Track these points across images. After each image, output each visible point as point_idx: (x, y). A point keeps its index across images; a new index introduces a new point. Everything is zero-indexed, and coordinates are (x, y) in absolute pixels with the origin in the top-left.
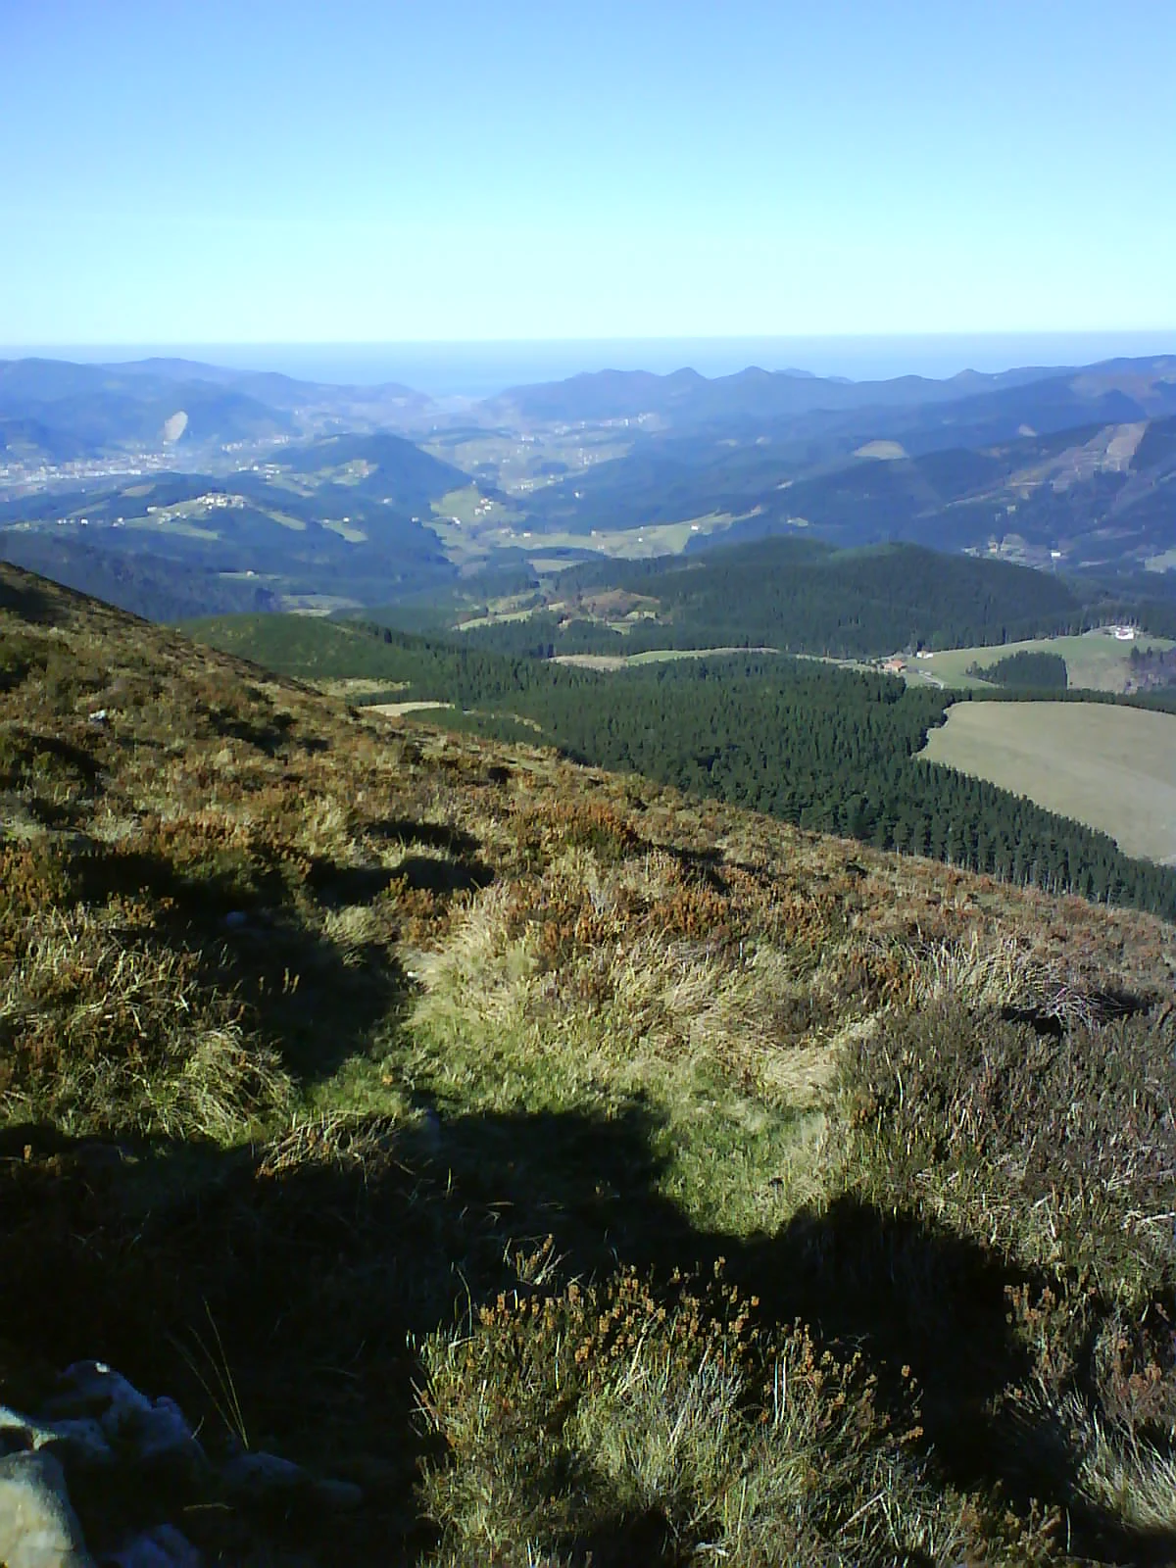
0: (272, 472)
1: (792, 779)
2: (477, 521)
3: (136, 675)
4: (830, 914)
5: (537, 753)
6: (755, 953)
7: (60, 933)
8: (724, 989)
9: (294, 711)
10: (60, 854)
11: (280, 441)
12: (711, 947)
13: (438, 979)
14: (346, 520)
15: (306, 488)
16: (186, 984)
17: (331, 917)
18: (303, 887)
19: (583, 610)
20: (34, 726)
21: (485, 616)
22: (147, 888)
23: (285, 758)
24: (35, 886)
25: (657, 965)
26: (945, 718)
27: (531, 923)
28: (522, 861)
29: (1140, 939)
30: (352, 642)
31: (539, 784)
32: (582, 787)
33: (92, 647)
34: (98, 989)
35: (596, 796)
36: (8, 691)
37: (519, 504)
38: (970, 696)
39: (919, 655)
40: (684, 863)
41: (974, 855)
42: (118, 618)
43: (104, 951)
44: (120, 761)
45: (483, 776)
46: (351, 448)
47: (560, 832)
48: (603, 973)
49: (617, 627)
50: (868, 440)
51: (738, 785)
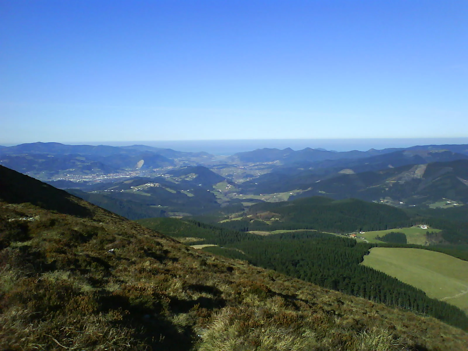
0: (167, 176)
1: (321, 270)
2: (227, 191)
3: (123, 238)
4: (329, 320)
5: (242, 262)
6: (305, 332)
7: (94, 322)
8: (295, 344)
9: (169, 249)
10: (96, 297)
11: (170, 168)
12: (291, 330)
13: (207, 337)
14: (188, 190)
15: (177, 181)
16: (130, 339)
17: (176, 317)
18: (168, 307)
19: (257, 217)
20: (93, 253)
21: (228, 219)
22: (121, 307)
23: (165, 264)
24: (88, 307)
25: (275, 335)
26: (369, 252)
27: (236, 320)
28: (235, 298)
29: (433, 328)
30: (188, 226)
31: (242, 272)
32: (255, 273)
33: (111, 228)
34: (104, 340)
35: (259, 277)
36: (86, 243)
37: (239, 186)
38: (376, 246)
39: (360, 233)
40: (286, 300)
41: (380, 296)
42: (120, 219)
43: (107, 328)
44: (117, 265)
45: (225, 269)
46: (190, 170)
47: (247, 289)
48: (258, 338)
49: (268, 223)
50: (342, 169)
51: (305, 272)
